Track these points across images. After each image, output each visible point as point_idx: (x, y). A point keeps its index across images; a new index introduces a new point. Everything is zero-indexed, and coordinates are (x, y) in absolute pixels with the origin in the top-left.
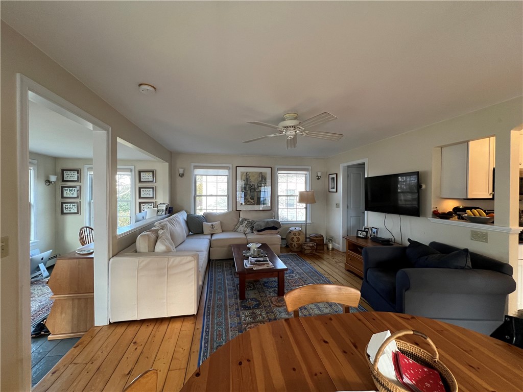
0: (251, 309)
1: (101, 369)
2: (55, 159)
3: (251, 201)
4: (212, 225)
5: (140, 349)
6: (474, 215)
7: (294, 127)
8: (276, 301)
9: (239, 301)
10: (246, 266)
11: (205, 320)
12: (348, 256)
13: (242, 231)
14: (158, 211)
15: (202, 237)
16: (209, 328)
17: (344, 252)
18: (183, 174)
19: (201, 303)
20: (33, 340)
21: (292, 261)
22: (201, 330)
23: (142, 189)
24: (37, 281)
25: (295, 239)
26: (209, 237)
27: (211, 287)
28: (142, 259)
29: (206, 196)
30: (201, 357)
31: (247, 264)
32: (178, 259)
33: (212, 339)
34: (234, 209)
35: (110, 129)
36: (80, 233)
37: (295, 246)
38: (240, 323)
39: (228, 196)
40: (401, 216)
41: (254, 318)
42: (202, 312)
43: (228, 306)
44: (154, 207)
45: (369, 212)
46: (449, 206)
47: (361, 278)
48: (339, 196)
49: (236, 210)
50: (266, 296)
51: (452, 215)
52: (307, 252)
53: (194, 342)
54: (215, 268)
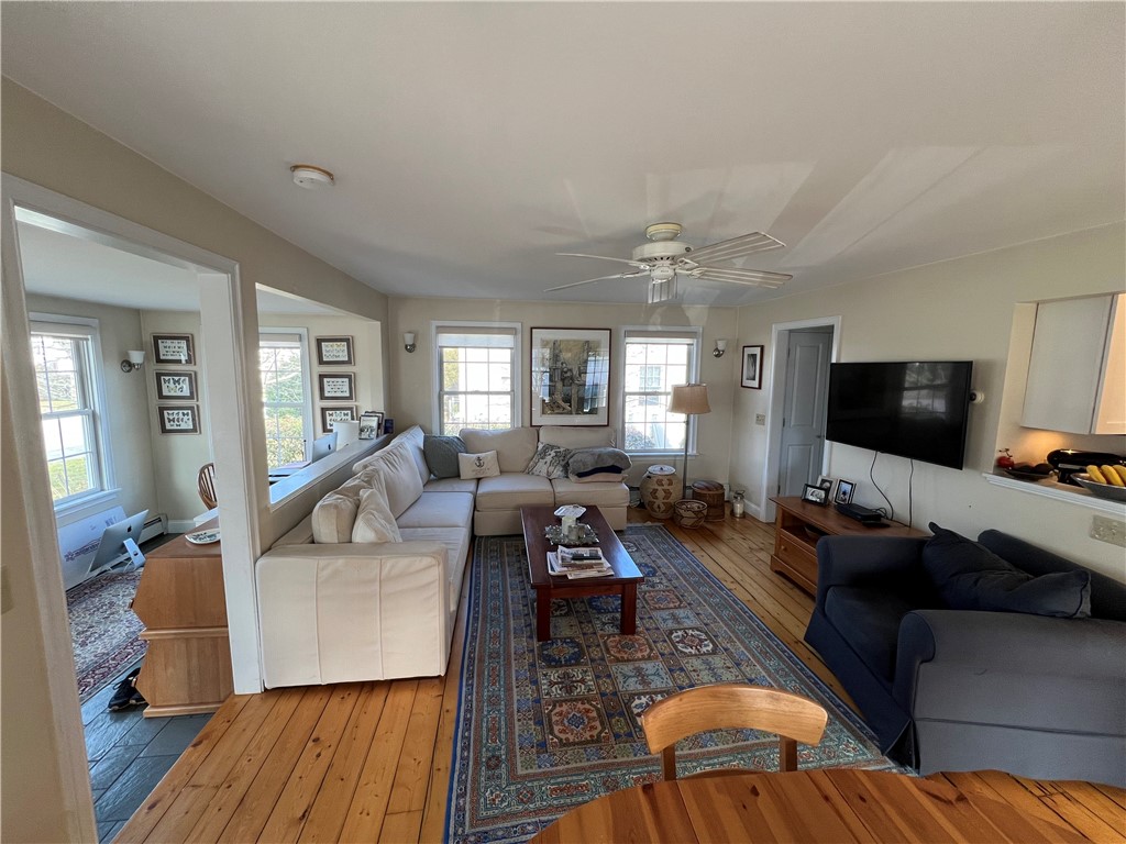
0: (561, 666)
1: (248, 801)
2: (137, 313)
3: (563, 404)
4: (479, 459)
5: (327, 755)
6: (1109, 482)
7: (673, 259)
8: (616, 647)
9: (536, 644)
10: (552, 569)
11: (464, 689)
12: (780, 541)
13: (544, 473)
14: (362, 430)
15: (456, 485)
16: (471, 711)
17: (768, 524)
18: (413, 346)
19: (456, 647)
20: (114, 715)
21: (653, 543)
22: (454, 715)
23: (325, 380)
24: (122, 574)
25: (661, 494)
26: (472, 486)
27: (477, 605)
28: (323, 561)
29: (465, 393)
30: (455, 785)
31: (556, 564)
32: (403, 563)
33: (478, 740)
34: (527, 424)
35: (237, 266)
36: (200, 478)
37: (659, 507)
38: (537, 701)
39: (512, 392)
40: (914, 461)
41: (569, 689)
42: (456, 668)
43: (513, 656)
44: (353, 419)
45: (835, 443)
46: (1039, 447)
47: (811, 597)
48: (765, 398)
49: (531, 426)
50: (595, 633)
51: (1047, 474)
52: (687, 522)
53: (438, 745)
54: (485, 557)
